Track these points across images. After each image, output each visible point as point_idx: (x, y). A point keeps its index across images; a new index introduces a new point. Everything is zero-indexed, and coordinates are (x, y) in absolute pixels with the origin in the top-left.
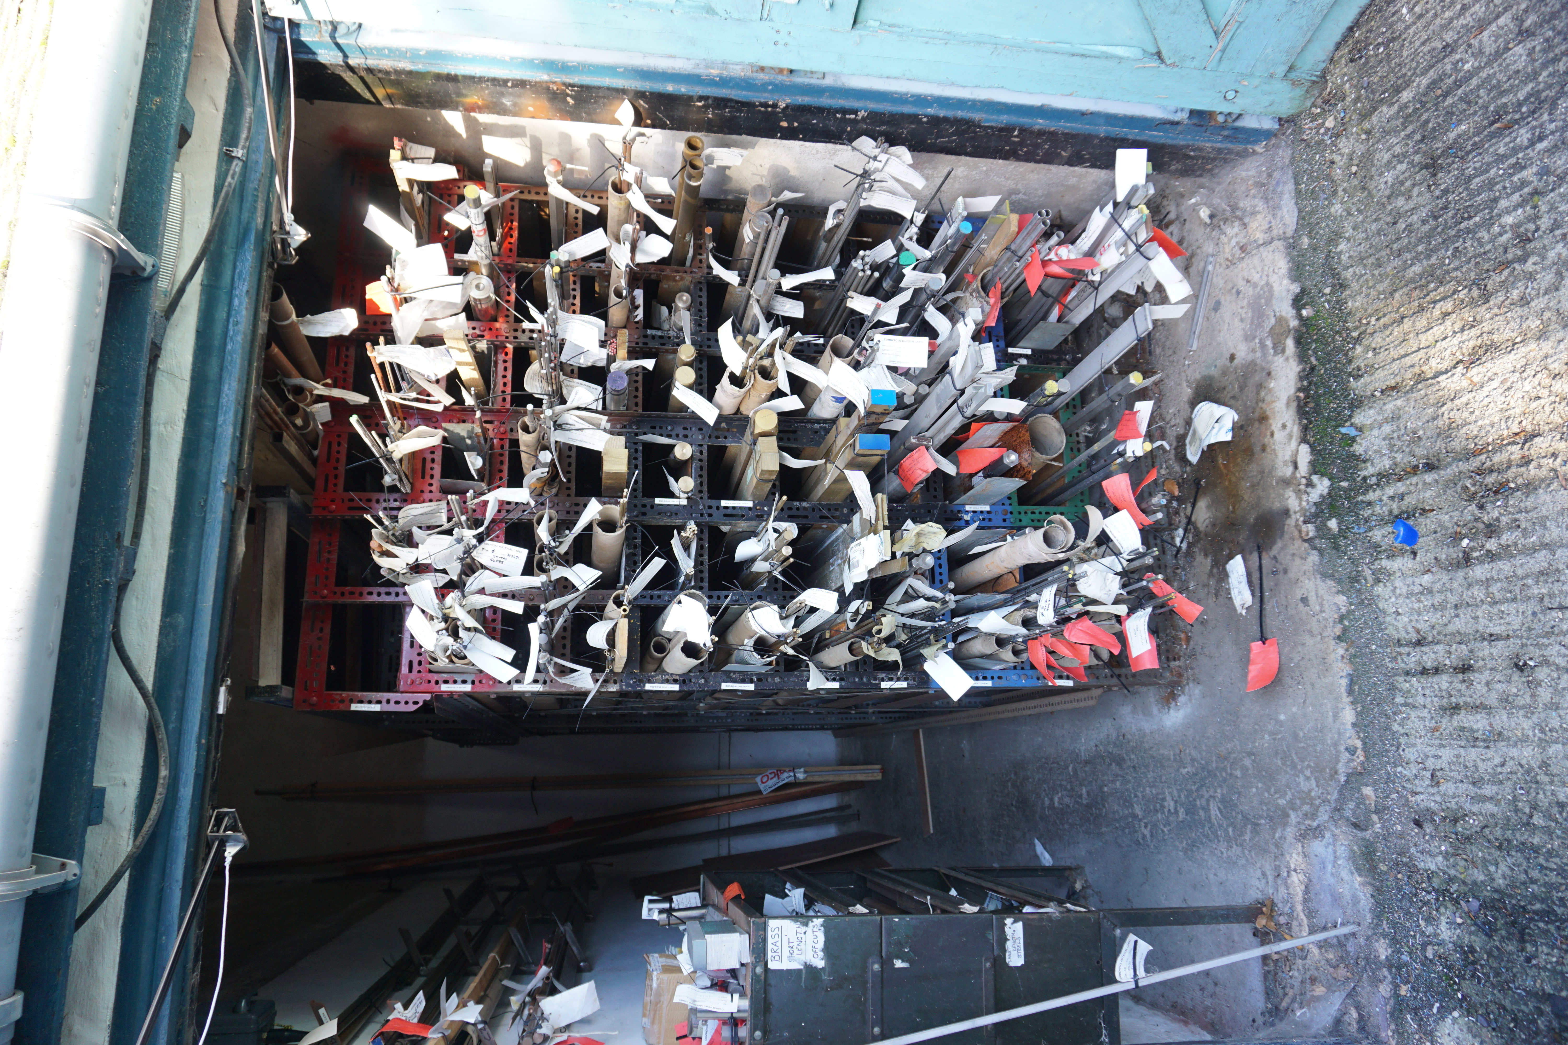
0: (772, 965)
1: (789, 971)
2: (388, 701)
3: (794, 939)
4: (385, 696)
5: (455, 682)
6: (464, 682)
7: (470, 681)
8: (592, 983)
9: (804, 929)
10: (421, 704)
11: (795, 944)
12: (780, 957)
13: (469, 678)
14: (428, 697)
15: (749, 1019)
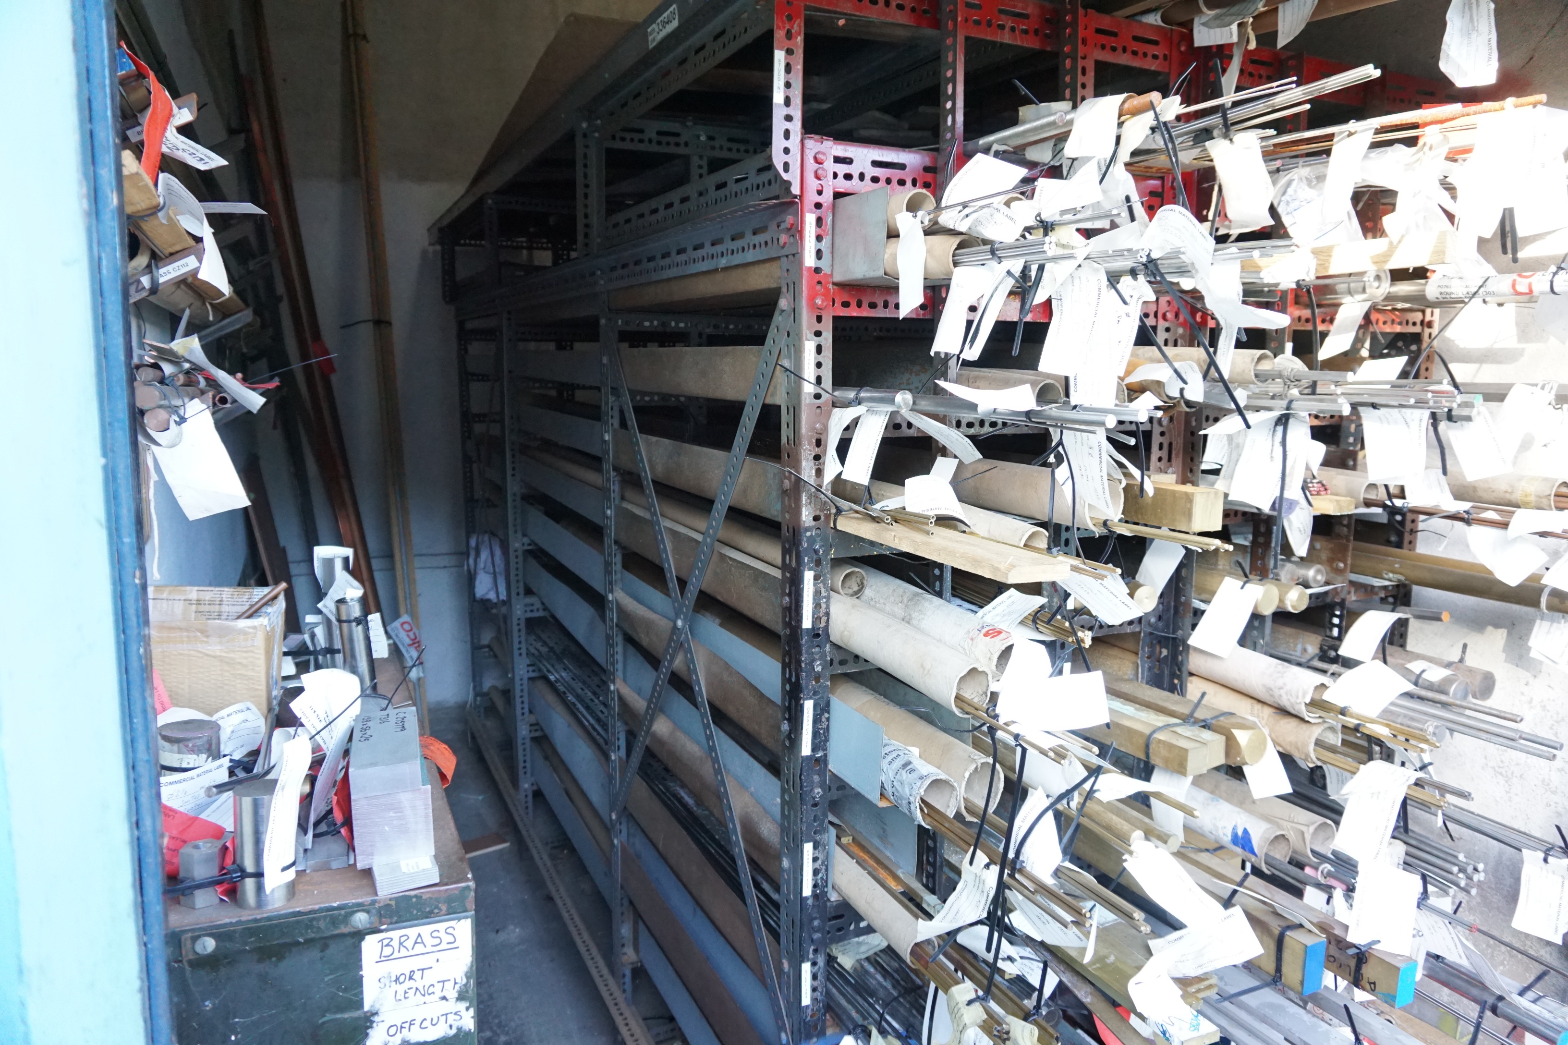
0: (370, 946)
1: (358, 982)
2: (789, 118)
3: (430, 977)
4: (797, 112)
5: (819, 238)
6: (819, 254)
7: (820, 264)
8: (246, 503)
9: (452, 994)
10: (785, 176)
11: (419, 984)
12: (388, 958)
13: (824, 264)
14: (795, 190)
15: (246, 916)
